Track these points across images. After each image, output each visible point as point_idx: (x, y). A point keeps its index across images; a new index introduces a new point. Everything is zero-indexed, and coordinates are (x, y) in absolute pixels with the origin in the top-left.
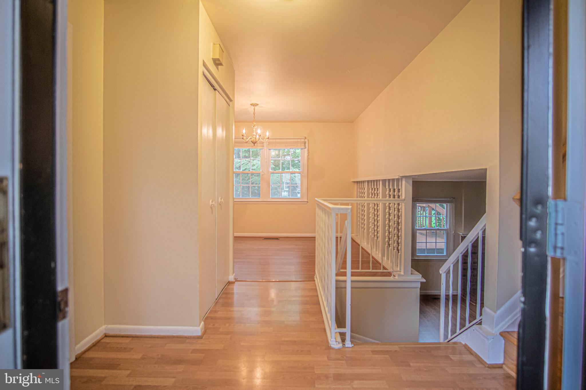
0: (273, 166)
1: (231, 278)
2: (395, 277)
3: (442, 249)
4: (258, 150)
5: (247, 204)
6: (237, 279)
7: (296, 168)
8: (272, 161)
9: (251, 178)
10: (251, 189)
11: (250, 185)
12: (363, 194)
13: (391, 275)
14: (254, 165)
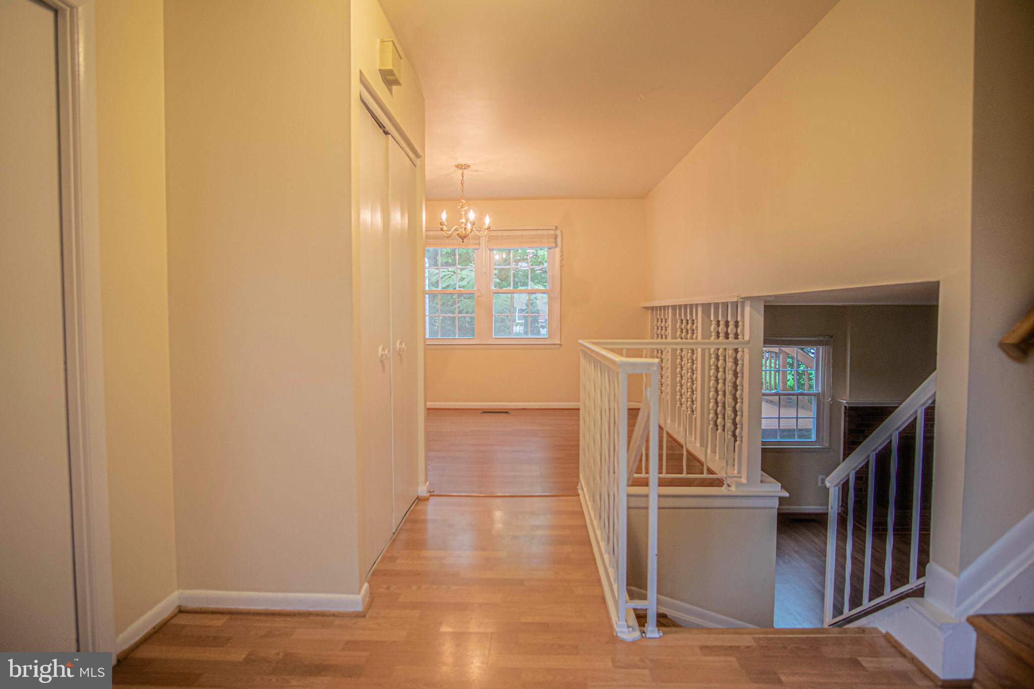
0: (498, 280)
1: (422, 490)
2: (730, 488)
3: (809, 430)
4: (470, 251)
5: (452, 349)
6: (433, 491)
7: (538, 283)
8: (496, 272)
9: (458, 301)
10: (458, 322)
11: (457, 315)
12: (664, 331)
13: (723, 484)
14: (463, 279)
